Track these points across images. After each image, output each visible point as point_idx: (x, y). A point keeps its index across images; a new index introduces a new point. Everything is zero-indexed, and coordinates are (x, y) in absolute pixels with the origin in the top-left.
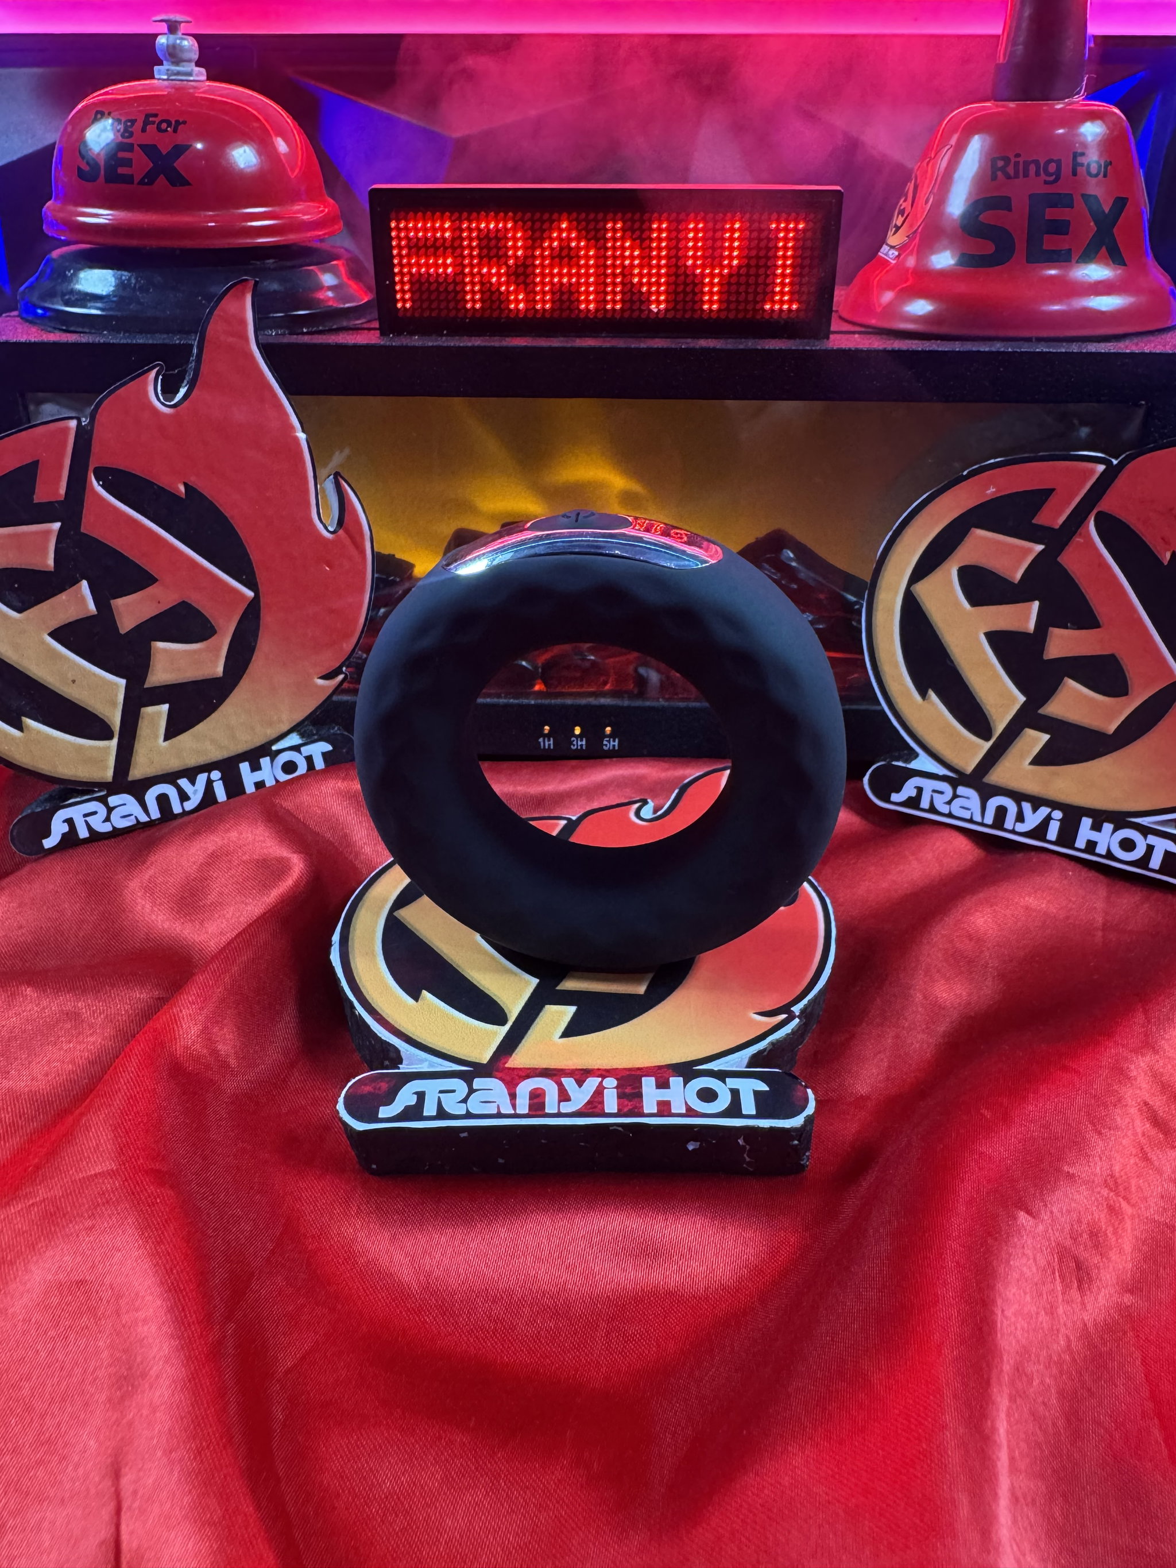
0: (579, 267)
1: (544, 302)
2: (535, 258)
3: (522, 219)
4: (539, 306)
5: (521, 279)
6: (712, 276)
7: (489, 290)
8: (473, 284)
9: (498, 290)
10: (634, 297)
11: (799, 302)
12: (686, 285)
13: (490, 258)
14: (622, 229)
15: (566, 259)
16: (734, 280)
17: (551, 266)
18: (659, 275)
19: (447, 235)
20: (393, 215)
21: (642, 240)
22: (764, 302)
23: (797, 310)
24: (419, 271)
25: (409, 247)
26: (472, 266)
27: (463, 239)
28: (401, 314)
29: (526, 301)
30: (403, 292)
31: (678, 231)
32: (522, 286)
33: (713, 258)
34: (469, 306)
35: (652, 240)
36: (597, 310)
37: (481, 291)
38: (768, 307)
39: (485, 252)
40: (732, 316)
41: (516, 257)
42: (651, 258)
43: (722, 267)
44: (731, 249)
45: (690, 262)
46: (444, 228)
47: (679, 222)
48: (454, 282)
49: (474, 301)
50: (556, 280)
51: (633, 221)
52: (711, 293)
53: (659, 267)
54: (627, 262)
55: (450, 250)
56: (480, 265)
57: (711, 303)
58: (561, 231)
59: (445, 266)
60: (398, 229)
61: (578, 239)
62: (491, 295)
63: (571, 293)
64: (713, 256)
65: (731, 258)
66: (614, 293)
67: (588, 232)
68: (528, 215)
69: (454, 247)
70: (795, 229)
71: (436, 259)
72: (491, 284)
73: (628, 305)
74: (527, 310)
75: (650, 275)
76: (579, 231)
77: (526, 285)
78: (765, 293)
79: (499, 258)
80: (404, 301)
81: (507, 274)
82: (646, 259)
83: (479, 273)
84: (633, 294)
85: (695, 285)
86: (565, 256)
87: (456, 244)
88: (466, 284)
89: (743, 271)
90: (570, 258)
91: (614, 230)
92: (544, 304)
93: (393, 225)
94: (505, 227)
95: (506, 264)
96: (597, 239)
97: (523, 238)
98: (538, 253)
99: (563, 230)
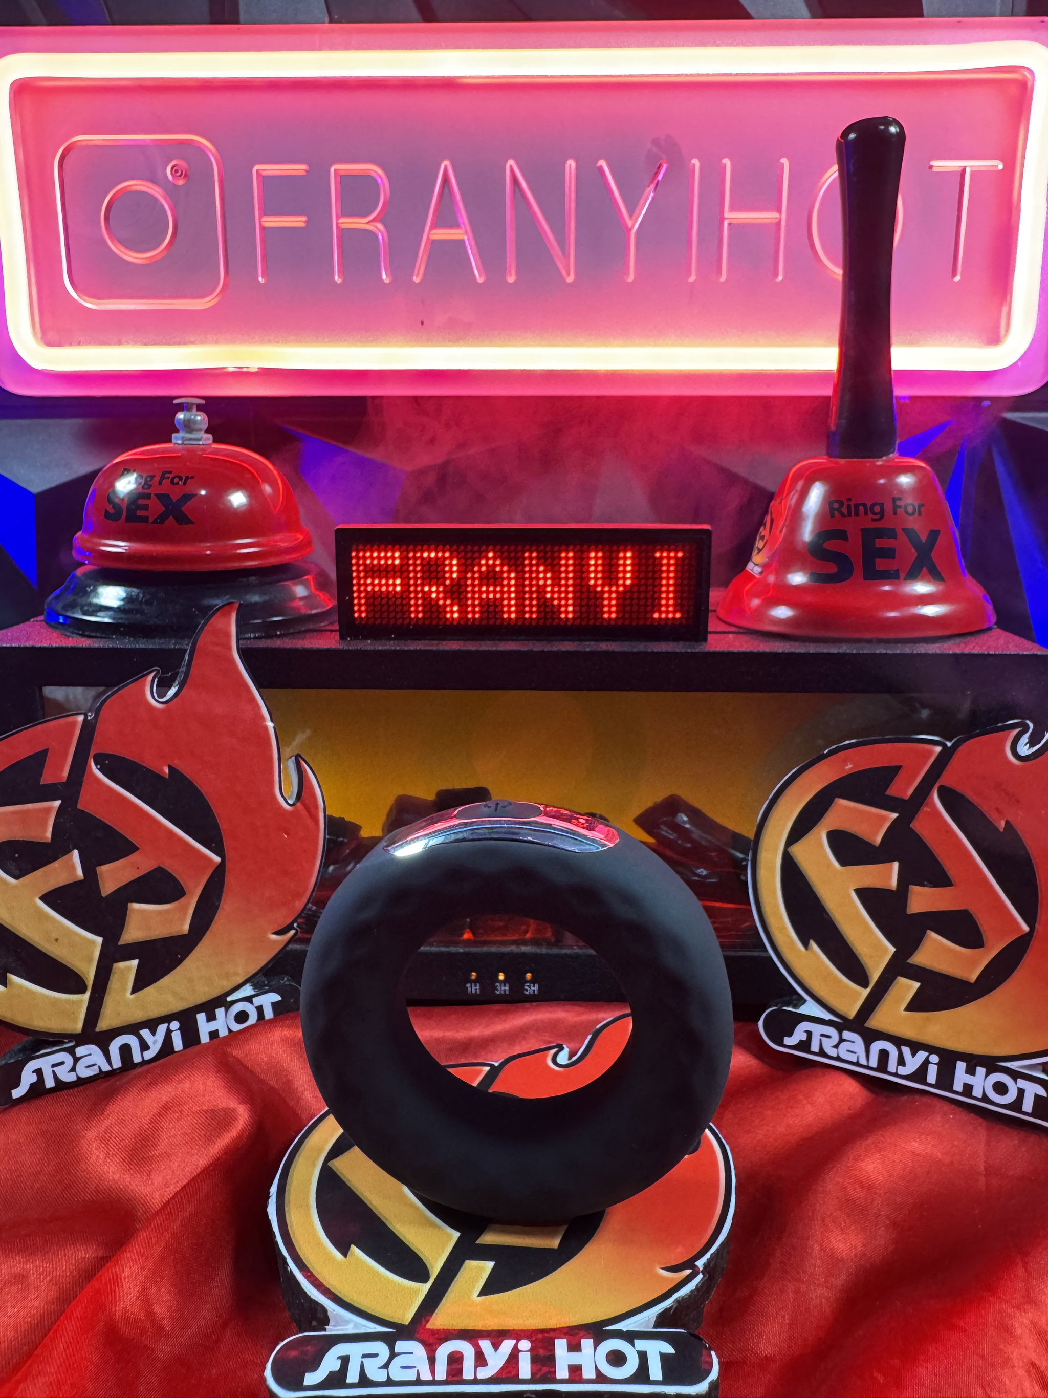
0: (502, 586)
1: (474, 612)
2: (468, 579)
3: (457, 551)
4: (470, 616)
5: (456, 595)
6: (610, 592)
7: (430, 603)
8: (416, 599)
9: (437, 604)
10: (547, 609)
11: (681, 612)
12: (589, 599)
14: (537, 558)
15: (492, 581)
16: (628, 596)
17: (480, 585)
19: (397, 562)
20: (354, 547)
21: (553, 566)
22: (654, 612)
23: (680, 618)
24: (373, 589)
25: (365, 571)
26: (416, 585)
27: (409, 565)
28: (357, 623)
29: (458, 611)
30: (360, 605)
31: (582, 559)
32: (456, 601)
33: (611, 579)
34: (413, 615)
35: (561, 566)
36: (517, 618)
37: (423, 605)
38: (656, 615)
39: (427, 575)
40: (627, 623)
41: (451, 578)
42: (561, 579)
43: (618, 586)
44: (625, 572)
45: (592, 582)
46: (396, 558)
47: (582, 552)
48: (402, 598)
49: (417, 612)
50: (484, 596)
51: (546, 552)
52: (610, 606)
53: (567, 586)
54: (541, 582)
55: (398, 574)
56: (423, 585)
57: (610, 612)
58: (488, 559)
59: (394, 585)
60: (357, 558)
61: (502, 565)
62: (432, 608)
63: (496, 606)
65: (625, 579)
66: (531, 606)
67: (509, 558)
68: (462, 548)
69: (401, 571)
70: (676, 558)
71: (387, 579)
72: (432, 599)
73: (542, 615)
74: (460, 618)
75: (560, 592)
76: (502, 560)
77: (460, 599)
78: (653, 605)
79: (438, 579)
80: (360, 612)
81: (444, 592)
82: (556, 580)
83: (422, 591)
84: (546, 606)
85: (597, 599)
86: (491, 578)
87: (405, 568)
88: (411, 599)
89: (635, 589)
90: (496, 579)
91: (531, 558)
92: (474, 614)
93: (354, 554)
94: (443, 556)
95: (444, 584)
96: (516, 565)
97: (457, 565)
98: (469, 575)
99: (490, 558)
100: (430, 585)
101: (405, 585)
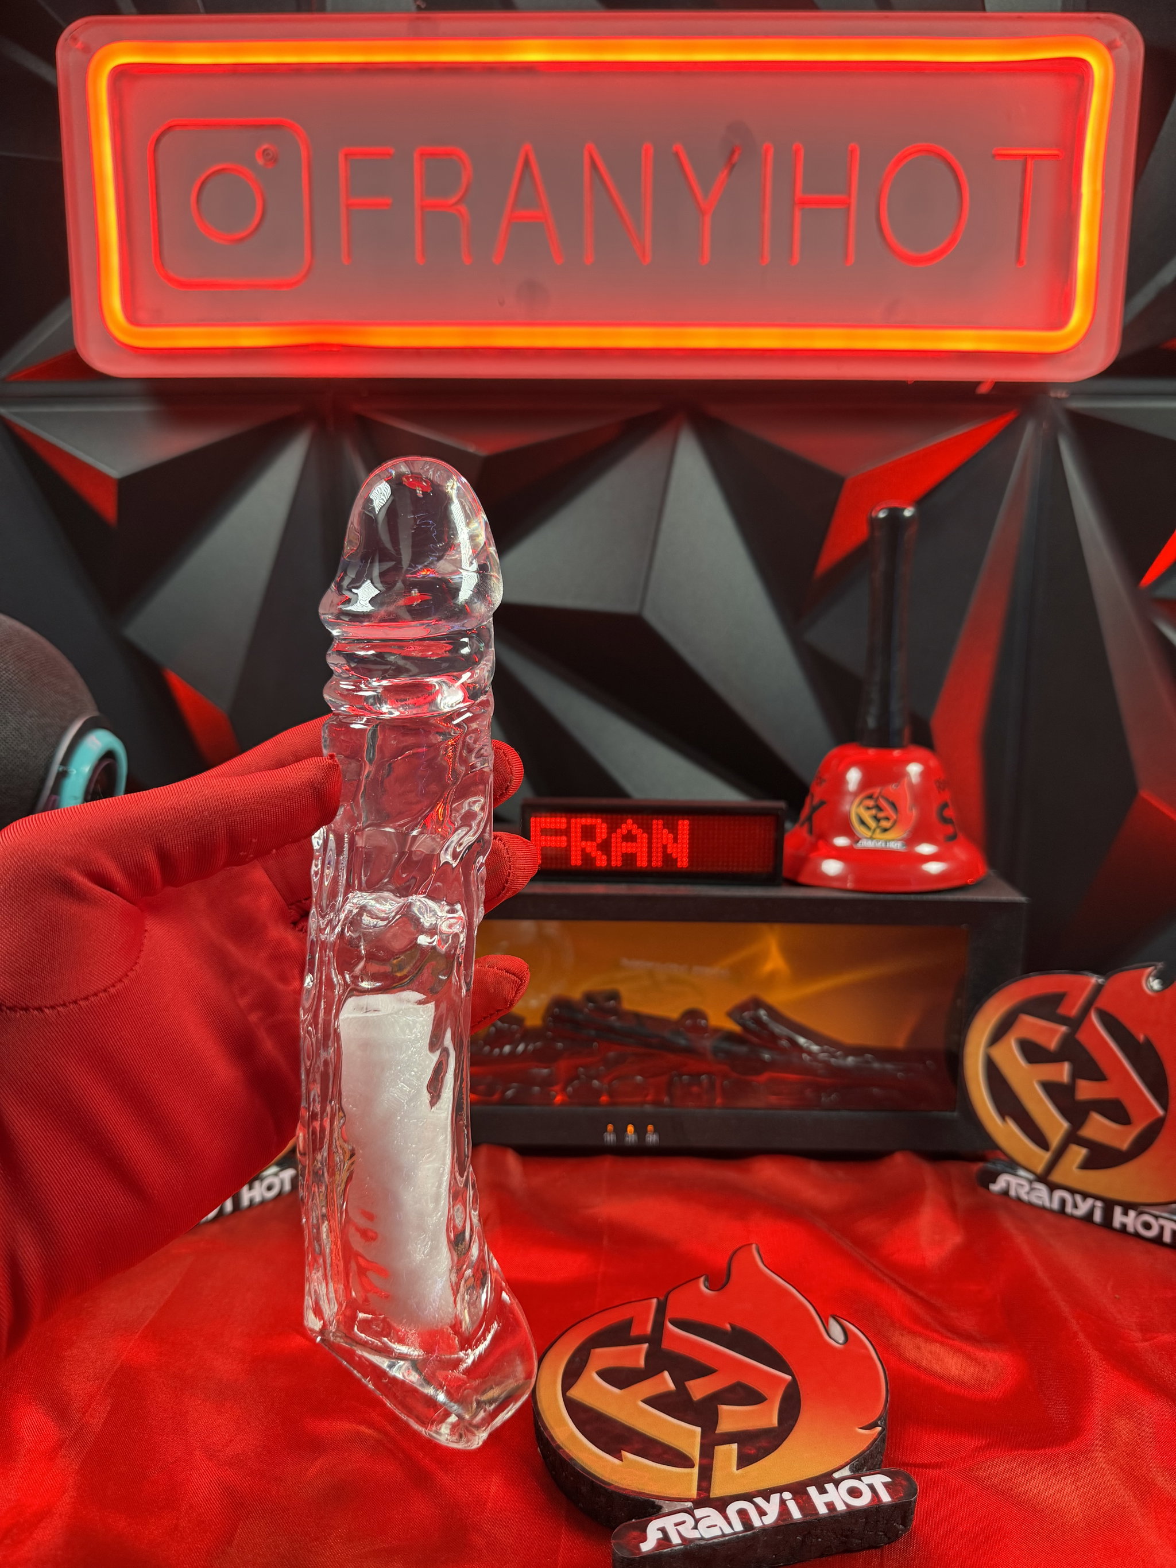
0: (637, 843)
2: (611, 838)
3: (606, 819)
4: (614, 864)
5: (604, 849)
7: (586, 855)
8: (576, 851)
9: (591, 855)
10: (667, 858)
13: (587, 838)
14: (662, 824)
15: (630, 840)
17: (622, 843)
18: (683, 849)
19: (564, 826)
20: (533, 815)
21: (673, 830)
24: (546, 844)
25: (542, 831)
26: (576, 842)
27: (572, 828)
29: (606, 861)
31: (694, 826)
32: (604, 854)
34: (573, 863)
35: (679, 830)
36: (647, 867)
37: (582, 855)
39: (584, 835)
40: (724, 871)
41: (601, 837)
42: (678, 839)
46: (561, 822)
48: (566, 850)
49: (576, 861)
50: (624, 850)
51: (668, 821)
53: (683, 844)
54: (665, 841)
55: (564, 834)
56: (581, 842)
59: (561, 841)
60: (536, 822)
61: (637, 829)
62: (587, 858)
63: (632, 857)
66: (657, 857)
67: (643, 825)
68: (610, 817)
69: (567, 832)
71: (556, 838)
72: (587, 852)
73: (665, 864)
74: (607, 866)
75: (678, 848)
76: (638, 825)
77: (607, 852)
79: (592, 838)
81: (597, 847)
82: (675, 840)
83: (581, 846)
86: (629, 837)
87: (569, 830)
88: (572, 851)
90: (633, 839)
91: (658, 824)
92: (617, 862)
93: (533, 819)
94: (596, 822)
95: (595, 841)
96: (648, 829)
97: (608, 828)
98: (614, 835)
99: (629, 825)
100: (587, 840)
101: (569, 841)
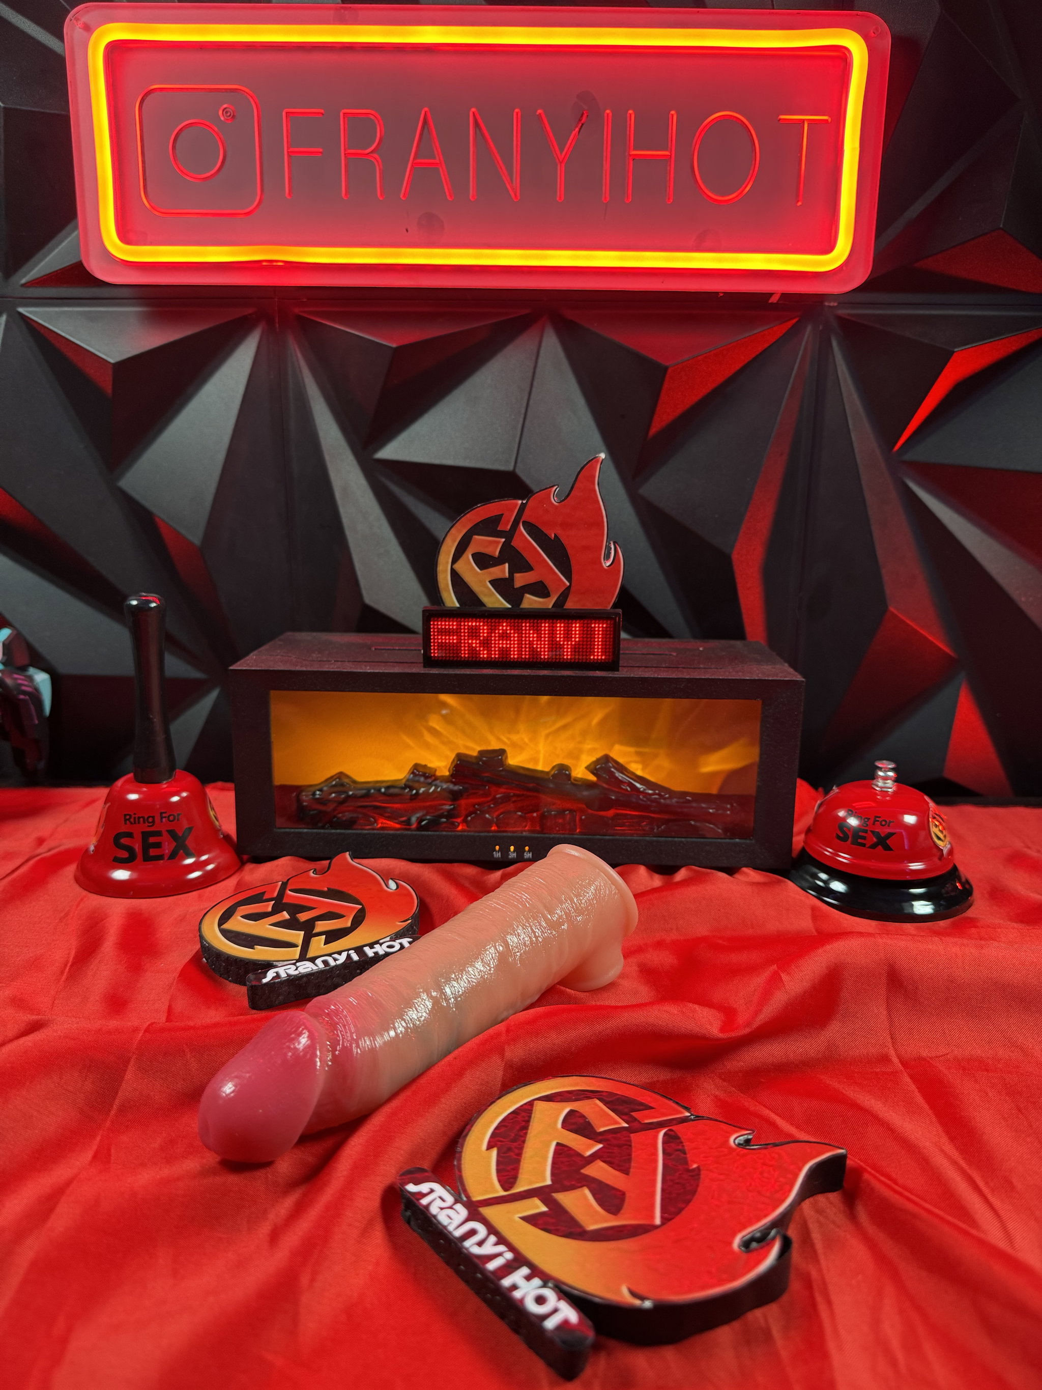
0: (511, 641)
1: (495, 654)
2: (492, 637)
3: (487, 622)
4: (493, 656)
5: (486, 645)
6: (568, 645)
7: (472, 649)
8: (465, 647)
9: (476, 650)
10: (533, 651)
11: (605, 656)
12: (556, 648)
13: (472, 636)
14: (529, 626)
15: (505, 638)
16: (577, 647)
17: (499, 640)
18: (545, 644)
19: (455, 627)
20: (432, 619)
21: (538, 631)
22: (591, 656)
23: (605, 658)
24: (442, 642)
25: (438, 632)
26: (465, 639)
27: (461, 629)
28: (433, 659)
29: (487, 654)
30: (434, 650)
31: (553, 627)
32: (486, 648)
34: (463, 656)
35: (542, 630)
36: (518, 658)
37: (468, 650)
38: (592, 657)
39: (470, 634)
40: (577, 661)
41: (483, 636)
42: (542, 637)
43: (572, 641)
44: (576, 634)
45: (558, 639)
46: (453, 625)
47: (553, 623)
48: (457, 646)
49: (465, 654)
50: (501, 646)
51: (534, 623)
52: (567, 652)
53: (545, 641)
54: (531, 639)
55: (455, 633)
56: (468, 639)
57: (567, 656)
59: (453, 639)
60: (434, 625)
61: (510, 630)
63: (507, 651)
64: (568, 636)
65: (575, 638)
66: (526, 651)
67: (514, 626)
68: (490, 620)
70: (602, 627)
71: (450, 636)
72: (473, 647)
73: (531, 656)
74: (487, 657)
75: (541, 644)
76: (511, 627)
77: (487, 647)
78: (591, 652)
79: (476, 636)
80: (435, 653)
81: (480, 643)
82: (539, 638)
83: (468, 643)
85: (560, 648)
86: (505, 636)
87: (458, 631)
88: (462, 647)
89: (581, 643)
90: (507, 637)
91: (526, 626)
92: (495, 655)
93: (432, 623)
94: (479, 625)
95: (479, 639)
96: (518, 630)
97: (487, 629)
99: (504, 626)
100: (472, 640)
101: (459, 639)
